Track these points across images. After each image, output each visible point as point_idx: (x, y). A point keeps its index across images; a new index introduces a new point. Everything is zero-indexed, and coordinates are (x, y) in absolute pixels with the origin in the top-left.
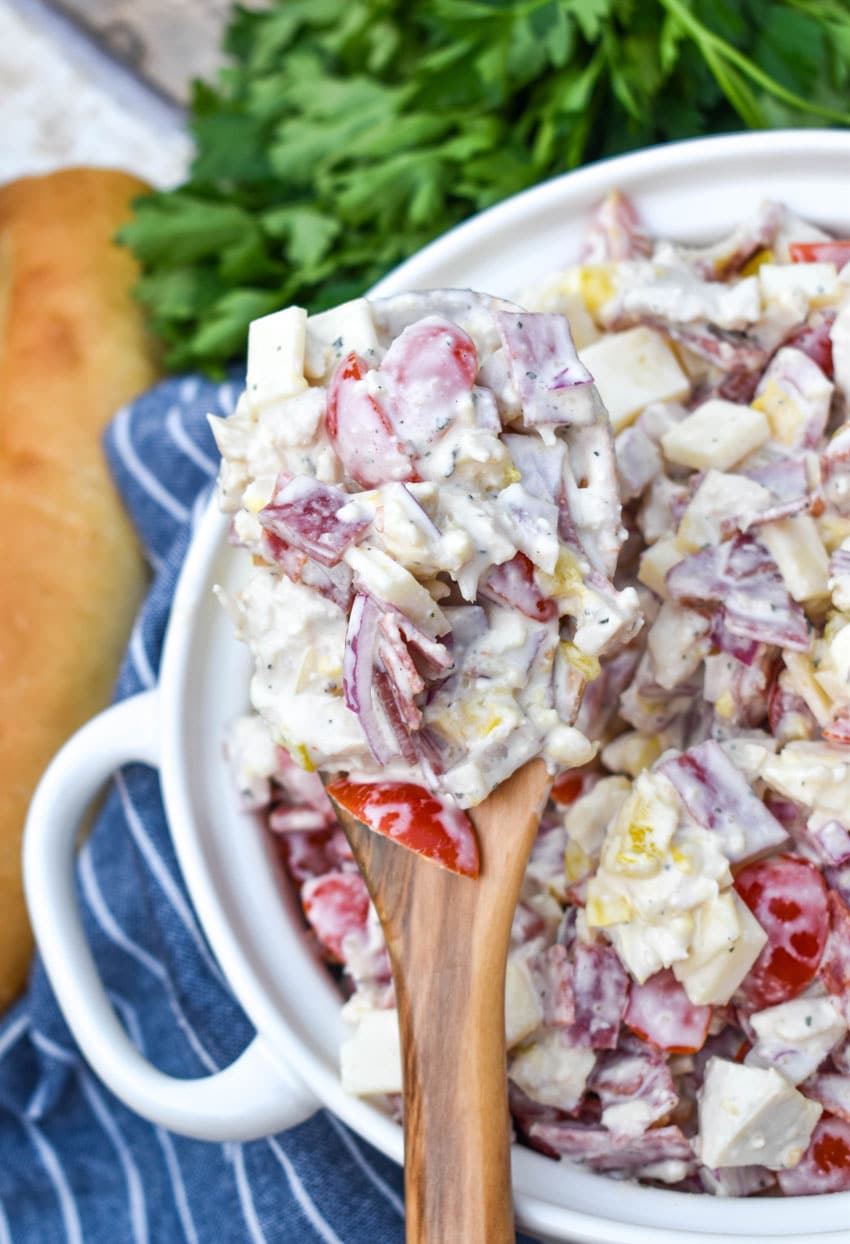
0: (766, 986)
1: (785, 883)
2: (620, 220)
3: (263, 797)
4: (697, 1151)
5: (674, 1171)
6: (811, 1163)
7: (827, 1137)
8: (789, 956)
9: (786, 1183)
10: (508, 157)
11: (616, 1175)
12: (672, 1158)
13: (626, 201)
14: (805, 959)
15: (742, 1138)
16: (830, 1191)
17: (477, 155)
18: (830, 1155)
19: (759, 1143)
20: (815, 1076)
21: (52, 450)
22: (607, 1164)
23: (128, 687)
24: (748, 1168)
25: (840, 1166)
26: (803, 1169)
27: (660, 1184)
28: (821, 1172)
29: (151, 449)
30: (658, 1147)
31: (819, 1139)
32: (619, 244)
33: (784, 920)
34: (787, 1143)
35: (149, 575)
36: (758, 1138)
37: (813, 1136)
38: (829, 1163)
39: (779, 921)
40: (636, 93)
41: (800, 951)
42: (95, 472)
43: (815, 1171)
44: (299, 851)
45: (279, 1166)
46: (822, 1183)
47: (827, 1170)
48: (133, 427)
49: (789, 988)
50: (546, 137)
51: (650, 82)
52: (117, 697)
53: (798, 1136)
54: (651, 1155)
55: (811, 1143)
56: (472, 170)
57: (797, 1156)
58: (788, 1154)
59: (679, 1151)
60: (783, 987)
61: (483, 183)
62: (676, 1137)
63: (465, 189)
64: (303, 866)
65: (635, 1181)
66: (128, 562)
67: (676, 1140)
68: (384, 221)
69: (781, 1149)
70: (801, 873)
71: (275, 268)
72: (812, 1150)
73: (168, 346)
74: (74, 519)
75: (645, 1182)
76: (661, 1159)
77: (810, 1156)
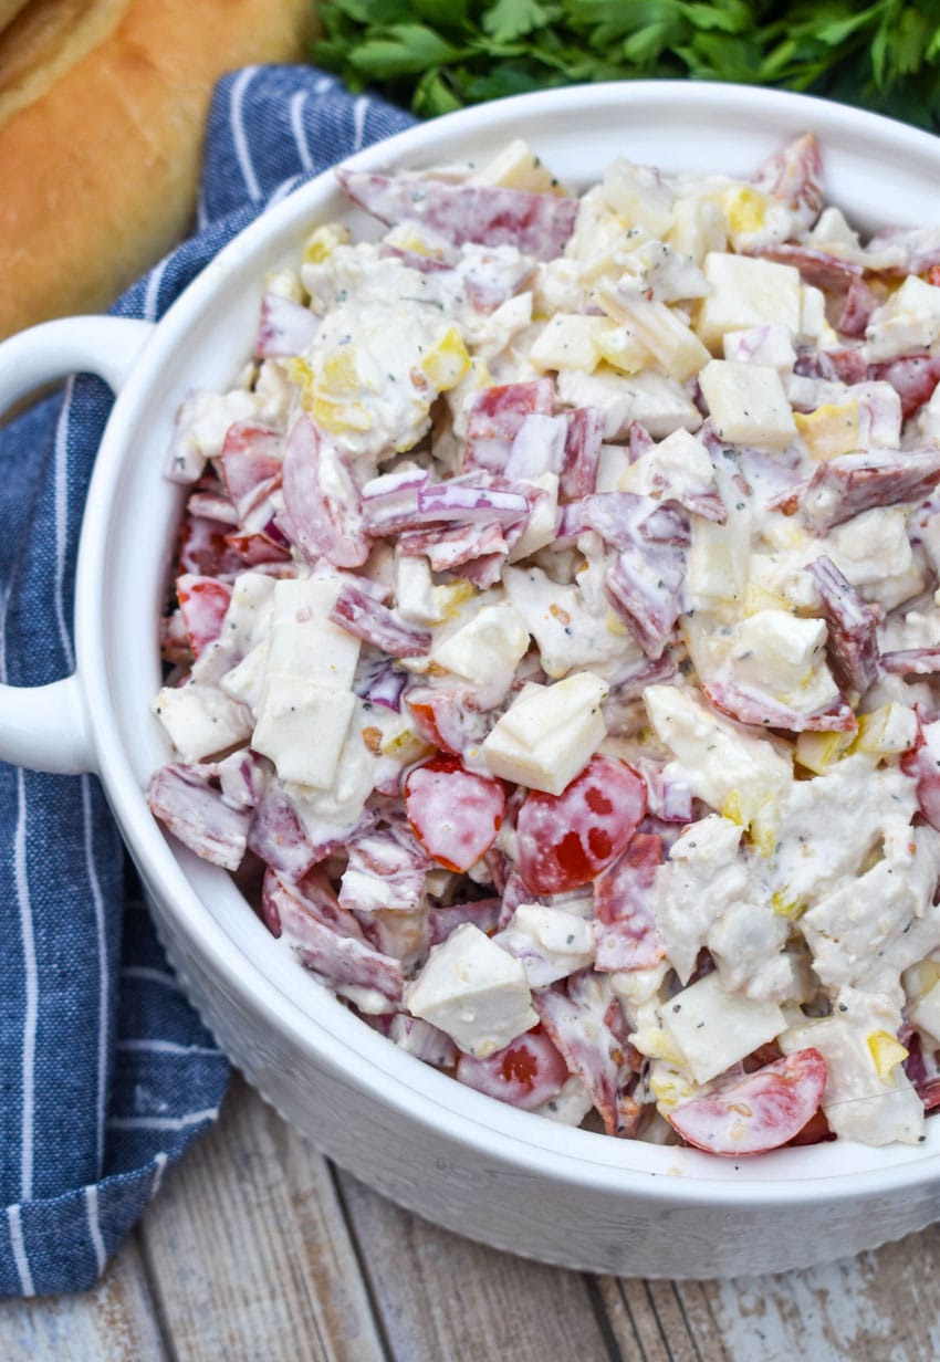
0: (545, 865)
1: (612, 780)
2: (803, 161)
3: (193, 472)
4: (405, 994)
5: (374, 1002)
6: (498, 1064)
7: (524, 1049)
8: (580, 844)
9: (464, 1070)
10: (740, 48)
11: (320, 979)
12: (379, 990)
13: (817, 147)
14: (593, 857)
15: (457, 1004)
16: (500, 1098)
17: (715, 31)
18: (518, 1066)
19: (469, 1017)
20: (547, 988)
21: (165, 61)
22: (318, 964)
23: (126, 307)
24: (441, 1033)
25: (521, 1081)
26: (487, 1066)
27: (353, 1007)
28: (502, 1077)
29: (261, 115)
30: (373, 972)
31: (517, 1048)
32: (792, 182)
33: (593, 810)
34: (489, 1033)
35: (190, 230)
36: (470, 1012)
37: (514, 1041)
38: (513, 1073)
39: (589, 809)
40: (888, 63)
41: (592, 846)
42: (196, 106)
43: (497, 1073)
44: (198, 541)
45: (15, 811)
46: (498, 1087)
47: (508, 1078)
48: (253, 86)
49: (564, 877)
50: (785, 52)
51: (907, 62)
52: (113, 309)
53: (501, 1033)
54: (363, 976)
55: (509, 1046)
56: (702, 41)
57: (491, 1049)
58: (484, 1042)
59: (389, 986)
60: (560, 874)
61: (706, 60)
62: (395, 970)
63: (685, 54)
64: (193, 557)
65: (334, 995)
66: (177, 205)
67: (393, 974)
68: (597, 37)
69: (481, 1034)
70: (631, 781)
71: (468, 26)
72: (505, 1053)
73: (326, 34)
74: (150, 135)
75: (341, 998)
76: (369, 985)
77: (501, 1057)
